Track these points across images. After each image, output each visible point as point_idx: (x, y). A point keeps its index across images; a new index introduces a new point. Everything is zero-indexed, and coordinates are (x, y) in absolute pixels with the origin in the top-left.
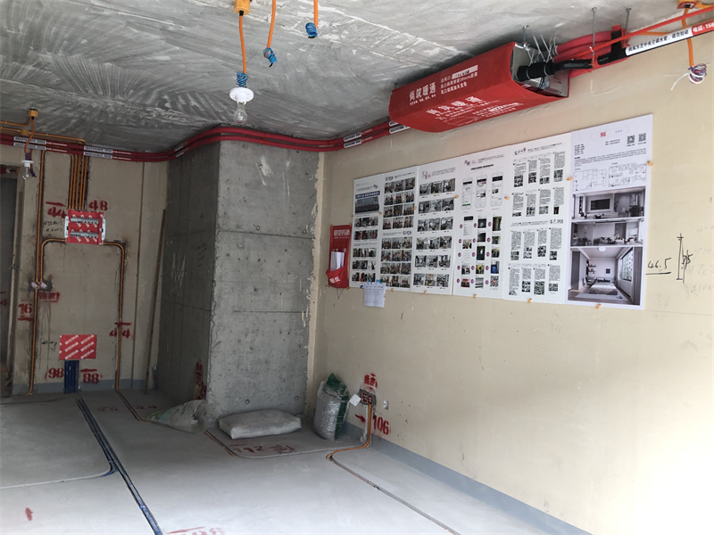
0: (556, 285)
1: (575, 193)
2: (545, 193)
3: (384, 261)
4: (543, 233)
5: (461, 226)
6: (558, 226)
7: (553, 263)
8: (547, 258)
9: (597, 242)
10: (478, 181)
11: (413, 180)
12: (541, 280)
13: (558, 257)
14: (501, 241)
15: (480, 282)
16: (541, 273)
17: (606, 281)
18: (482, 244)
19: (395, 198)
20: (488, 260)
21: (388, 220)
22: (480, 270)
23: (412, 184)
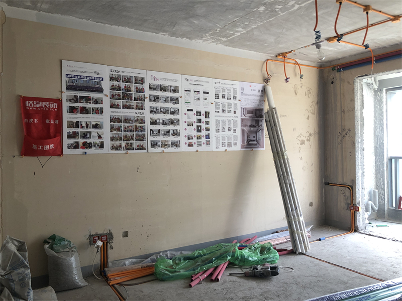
0: (236, 143)
1: (242, 106)
2: (229, 104)
3: (115, 132)
4: (229, 121)
7: (235, 134)
8: (232, 132)
9: (250, 126)
10: (195, 91)
12: (230, 141)
13: (236, 131)
14: (210, 123)
15: (200, 143)
18: (199, 124)
20: (204, 133)
21: (117, 102)
22: (199, 138)
23: (142, 81)
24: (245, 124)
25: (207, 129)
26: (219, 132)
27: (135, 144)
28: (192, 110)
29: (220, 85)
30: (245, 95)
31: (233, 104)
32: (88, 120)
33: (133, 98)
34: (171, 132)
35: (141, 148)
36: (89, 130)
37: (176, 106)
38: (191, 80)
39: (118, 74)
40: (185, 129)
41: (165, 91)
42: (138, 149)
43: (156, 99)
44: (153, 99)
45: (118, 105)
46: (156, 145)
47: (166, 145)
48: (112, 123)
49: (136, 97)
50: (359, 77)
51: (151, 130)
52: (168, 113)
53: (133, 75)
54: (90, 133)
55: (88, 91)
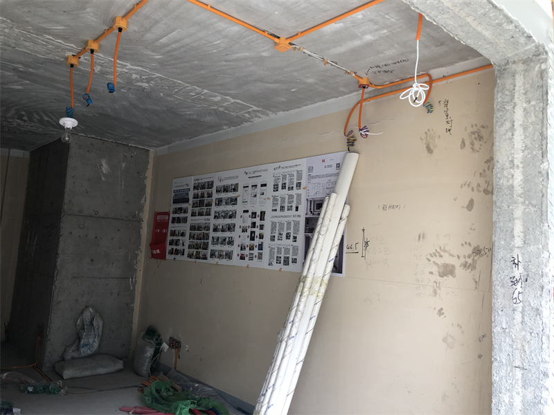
0: (296, 259)
1: (308, 198)
2: (291, 197)
3: (191, 240)
4: (289, 223)
5: (241, 217)
6: (297, 219)
7: (295, 244)
8: (291, 241)
10: (253, 186)
11: (213, 182)
12: (287, 256)
13: (297, 240)
14: (265, 228)
15: (251, 256)
16: (287, 251)
18: (253, 230)
19: (200, 194)
20: (257, 241)
24: (311, 227)
25: (261, 237)
26: (274, 240)
28: (247, 211)
29: (281, 170)
30: (313, 177)
31: (295, 196)
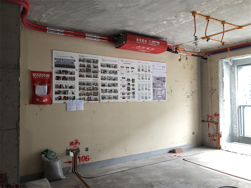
0: (150, 97)
1: (153, 76)
3: (82, 91)
4: (146, 84)
5: (121, 80)
6: (149, 83)
8: (147, 90)
9: (158, 87)
10: (126, 67)
13: (150, 90)
14: (135, 86)
15: (129, 97)
16: (146, 94)
17: (160, 95)
18: (129, 86)
20: (131, 91)
21: (83, 73)
22: (128, 94)
23: (97, 62)
24: (155, 86)
25: (133, 89)
26: (140, 90)
27: (93, 97)
28: (125, 78)
29: (141, 63)
30: (155, 69)
31: (148, 75)
32: (66, 84)
33: (92, 71)
34: (113, 90)
35: (96, 100)
36: (67, 89)
37: (115, 76)
38: (124, 61)
39: (84, 57)
40: (121, 89)
41: (110, 67)
42: (94, 100)
43: (105, 72)
44: (103, 72)
45: (83, 75)
46: (105, 98)
47: (110, 98)
48: (80, 86)
49: (94, 71)
50: (221, 59)
51: (102, 89)
52: (111, 80)
53: (92, 58)
54: (68, 91)
55: (67, 67)
